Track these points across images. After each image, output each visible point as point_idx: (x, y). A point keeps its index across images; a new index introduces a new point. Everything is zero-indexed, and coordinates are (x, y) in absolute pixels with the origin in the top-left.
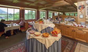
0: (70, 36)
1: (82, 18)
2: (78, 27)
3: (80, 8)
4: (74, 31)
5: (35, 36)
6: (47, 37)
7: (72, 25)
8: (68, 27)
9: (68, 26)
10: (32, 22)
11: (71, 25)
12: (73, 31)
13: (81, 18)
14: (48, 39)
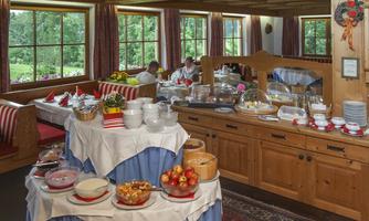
0: (290, 187)
1: (352, 78)
2: (328, 135)
3: (345, 16)
4: (309, 159)
5: (75, 200)
6: (140, 203)
7: (302, 120)
8: (279, 134)
9: (276, 129)
10: (64, 103)
11: (295, 123)
12: (301, 158)
13: (348, 78)
14: (141, 215)
